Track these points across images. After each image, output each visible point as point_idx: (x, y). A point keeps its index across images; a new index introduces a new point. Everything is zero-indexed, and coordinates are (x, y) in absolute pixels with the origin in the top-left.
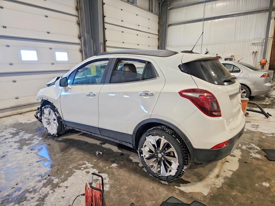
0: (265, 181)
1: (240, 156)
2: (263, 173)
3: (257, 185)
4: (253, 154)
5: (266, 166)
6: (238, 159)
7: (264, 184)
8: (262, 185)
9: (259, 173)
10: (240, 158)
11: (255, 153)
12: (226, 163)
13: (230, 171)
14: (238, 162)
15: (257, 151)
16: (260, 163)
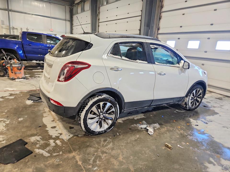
0: (21, 121)
1: (48, 131)
2: (25, 125)
3: (26, 117)
4: (38, 138)
5: (23, 132)
6: (47, 126)
7: (22, 119)
8: (23, 118)
9: (27, 124)
10: (47, 129)
11: (38, 141)
12: (53, 120)
13: (46, 116)
14: (46, 124)
15: (38, 146)
16: (29, 133)
